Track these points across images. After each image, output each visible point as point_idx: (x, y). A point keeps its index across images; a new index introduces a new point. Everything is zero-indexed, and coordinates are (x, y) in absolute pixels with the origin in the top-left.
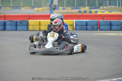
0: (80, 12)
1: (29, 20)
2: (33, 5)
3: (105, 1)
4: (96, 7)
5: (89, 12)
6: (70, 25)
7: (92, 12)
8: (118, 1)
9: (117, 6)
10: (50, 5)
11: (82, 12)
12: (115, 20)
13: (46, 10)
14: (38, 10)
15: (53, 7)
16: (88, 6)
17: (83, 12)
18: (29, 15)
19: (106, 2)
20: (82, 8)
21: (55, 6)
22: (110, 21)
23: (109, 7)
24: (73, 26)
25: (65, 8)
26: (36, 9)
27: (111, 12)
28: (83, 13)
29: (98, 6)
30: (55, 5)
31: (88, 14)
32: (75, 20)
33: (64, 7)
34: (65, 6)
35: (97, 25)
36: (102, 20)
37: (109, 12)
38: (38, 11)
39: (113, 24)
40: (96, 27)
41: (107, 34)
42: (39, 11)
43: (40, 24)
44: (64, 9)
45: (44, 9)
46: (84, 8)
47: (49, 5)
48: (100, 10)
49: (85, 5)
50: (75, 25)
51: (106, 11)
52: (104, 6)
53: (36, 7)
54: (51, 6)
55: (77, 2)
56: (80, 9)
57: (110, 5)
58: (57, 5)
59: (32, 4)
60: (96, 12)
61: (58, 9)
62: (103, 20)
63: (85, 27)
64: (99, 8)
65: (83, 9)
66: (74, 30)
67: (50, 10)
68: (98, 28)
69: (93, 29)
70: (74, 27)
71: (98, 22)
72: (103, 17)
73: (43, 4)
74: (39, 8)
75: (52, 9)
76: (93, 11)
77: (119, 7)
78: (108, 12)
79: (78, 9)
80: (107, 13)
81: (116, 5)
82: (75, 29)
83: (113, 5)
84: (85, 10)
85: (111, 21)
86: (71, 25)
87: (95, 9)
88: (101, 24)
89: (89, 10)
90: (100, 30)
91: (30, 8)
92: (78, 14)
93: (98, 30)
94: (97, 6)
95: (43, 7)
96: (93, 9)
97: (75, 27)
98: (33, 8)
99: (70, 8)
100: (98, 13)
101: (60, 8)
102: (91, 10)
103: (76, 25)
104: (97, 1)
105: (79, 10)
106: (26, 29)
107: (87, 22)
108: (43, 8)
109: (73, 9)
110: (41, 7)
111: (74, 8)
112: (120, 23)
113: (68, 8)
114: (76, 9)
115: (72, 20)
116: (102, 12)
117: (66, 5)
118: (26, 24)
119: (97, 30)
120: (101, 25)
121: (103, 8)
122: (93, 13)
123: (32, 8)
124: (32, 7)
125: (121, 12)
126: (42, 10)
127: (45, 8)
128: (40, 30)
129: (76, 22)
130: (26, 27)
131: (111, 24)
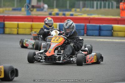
1: (6, 22)
12: (104, 25)
18: (4, 16)
22: (99, 25)
35: (84, 29)
39: (102, 28)
40: (82, 31)
43: (18, 27)
68: (85, 33)
71: (86, 26)
90: (87, 35)
93: (85, 35)
106: (2, 32)
118: (2, 26)
119: (83, 35)
128: (18, 34)
130: (2, 30)
131: (100, 29)
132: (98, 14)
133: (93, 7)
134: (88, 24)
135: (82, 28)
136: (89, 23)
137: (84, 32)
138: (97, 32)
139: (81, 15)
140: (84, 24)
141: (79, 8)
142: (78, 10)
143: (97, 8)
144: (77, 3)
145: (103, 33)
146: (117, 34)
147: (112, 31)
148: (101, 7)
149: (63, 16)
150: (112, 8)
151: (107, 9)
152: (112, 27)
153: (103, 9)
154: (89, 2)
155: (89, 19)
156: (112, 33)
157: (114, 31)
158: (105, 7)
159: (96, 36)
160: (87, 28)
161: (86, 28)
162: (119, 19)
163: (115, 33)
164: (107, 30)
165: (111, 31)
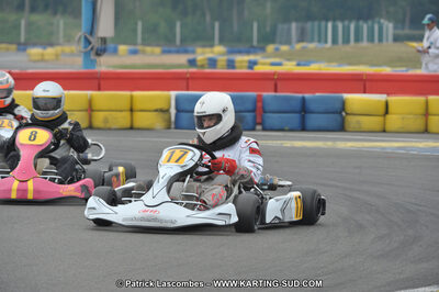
0: (192, 63)
2: (22, 39)
3: (286, 26)
4: (253, 47)
5: (224, 63)
6: (156, 110)
7: (237, 64)
8: (330, 25)
9: (326, 42)
10: (86, 38)
11: (199, 63)
12: (317, 94)
13: (72, 54)
14: (42, 55)
15: (96, 43)
16: (222, 41)
17: (206, 62)
19: (289, 30)
20: (199, 50)
21: (104, 40)
22: (300, 95)
23: (299, 46)
24: (166, 116)
25: (140, 48)
26: (35, 51)
27: (304, 65)
28: (202, 66)
29: (258, 41)
30: (102, 38)
31: (221, 69)
32: (173, 94)
33: (135, 44)
34: (139, 40)
35: (254, 111)
36: (273, 94)
37: (298, 65)
38: (42, 60)
39: (312, 106)
40: (249, 116)
41: (288, 144)
42: (47, 57)
44: (135, 52)
45: (63, 53)
46: (208, 50)
47: (80, 38)
48: (264, 57)
49: (212, 39)
50: (173, 111)
51: (289, 60)
52: (281, 43)
53: (35, 45)
54: (88, 42)
55: (181, 26)
56: (194, 52)
57: (301, 39)
58: (112, 38)
59: (19, 34)
60: (252, 64)
61: (115, 51)
62: (278, 94)
64: (263, 49)
65: (203, 53)
66: (169, 128)
67: (87, 54)
68: (259, 120)
70: (170, 118)
71: (259, 99)
72: (276, 81)
73: (61, 34)
74: (45, 48)
75: (93, 53)
76: (242, 59)
77: (335, 47)
78: (294, 63)
79: (186, 52)
80: (290, 67)
81: (323, 39)
82: (173, 126)
83: (312, 41)
84: (210, 55)
85: (303, 98)
86: (162, 111)
87: (248, 53)
88: (267, 108)
89: (225, 58)
90: (264, 129)
91: (14, 47)
92: (185, 70)
93: (259, 127)
94: (255, 43)
95: (58, 44)
96: (240, 52)
97: (173, 118)
98: (25, 50)
99: (157, 50)
100: (258, 69)
101: (123, 48)
102: (231, 57)
103: (178, 110)
104: (255, 25)
105: (191, 57)
108: (58, 49)
109: (169, 52)
110: (51, 45)
111: (173, 49)
112: (338, 106)
113: (148, 49)
114: (178, 52)
115: (166, 93)
116: (272, 64)
117: (143, 39)
119: (254, 129)
120: (270, 112)
121: (277, 49)
122: (241, 68)
123: (18, 50)
124: (19, 44)
125: (340, 65)
126: (57, 55)
127: (67, 49)
129: (177, 99)
131: (304, 109)
135: (249, 106)
138: (295, 118)
140: (254, 94)
142: (284, 48)
143: (335, 41)
144: (280, 27)
146: (358, 122)
152: (343, 103)
154: (316, 23)
156: (343, 119)
163: (351, 121)
165: (340, 113)
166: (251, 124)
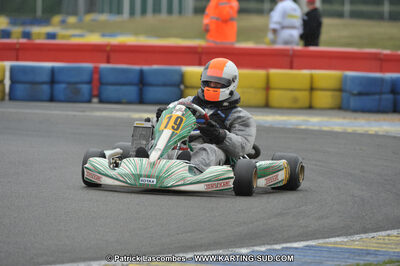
12: (155, 67)
22: (137, 67)
35: (90, 82)
40: (85, 88)
63: (46, 88)
66: (3, 99)
68: (95, 93)
69: (74, 98)
71: (96, 70)
82: (7, 98)
90: (101, 101)
93: (95, 100)
107: (53, 71)
119: (89, 101)
132: (136, 33)
133: (119, 11)
134: (103, 66)
136: (108, 62)
137: (91, 90)
139: (81, 36)
141: (74, 13)
145: (152, 93)
147: (182, 87)
148: (144, 11)
149: (24, 41)
150: (180, 12)
151: (164, 16)
152: (182, 76)
153: (150, 17)
155: (108, 48)
157: (186, 87)
158: (157, 10)
159: (130, 103)
160: (100, 79)
161: (96, 76)
162: (203, 48)
164: (165, 85)
166: (86, 96)
